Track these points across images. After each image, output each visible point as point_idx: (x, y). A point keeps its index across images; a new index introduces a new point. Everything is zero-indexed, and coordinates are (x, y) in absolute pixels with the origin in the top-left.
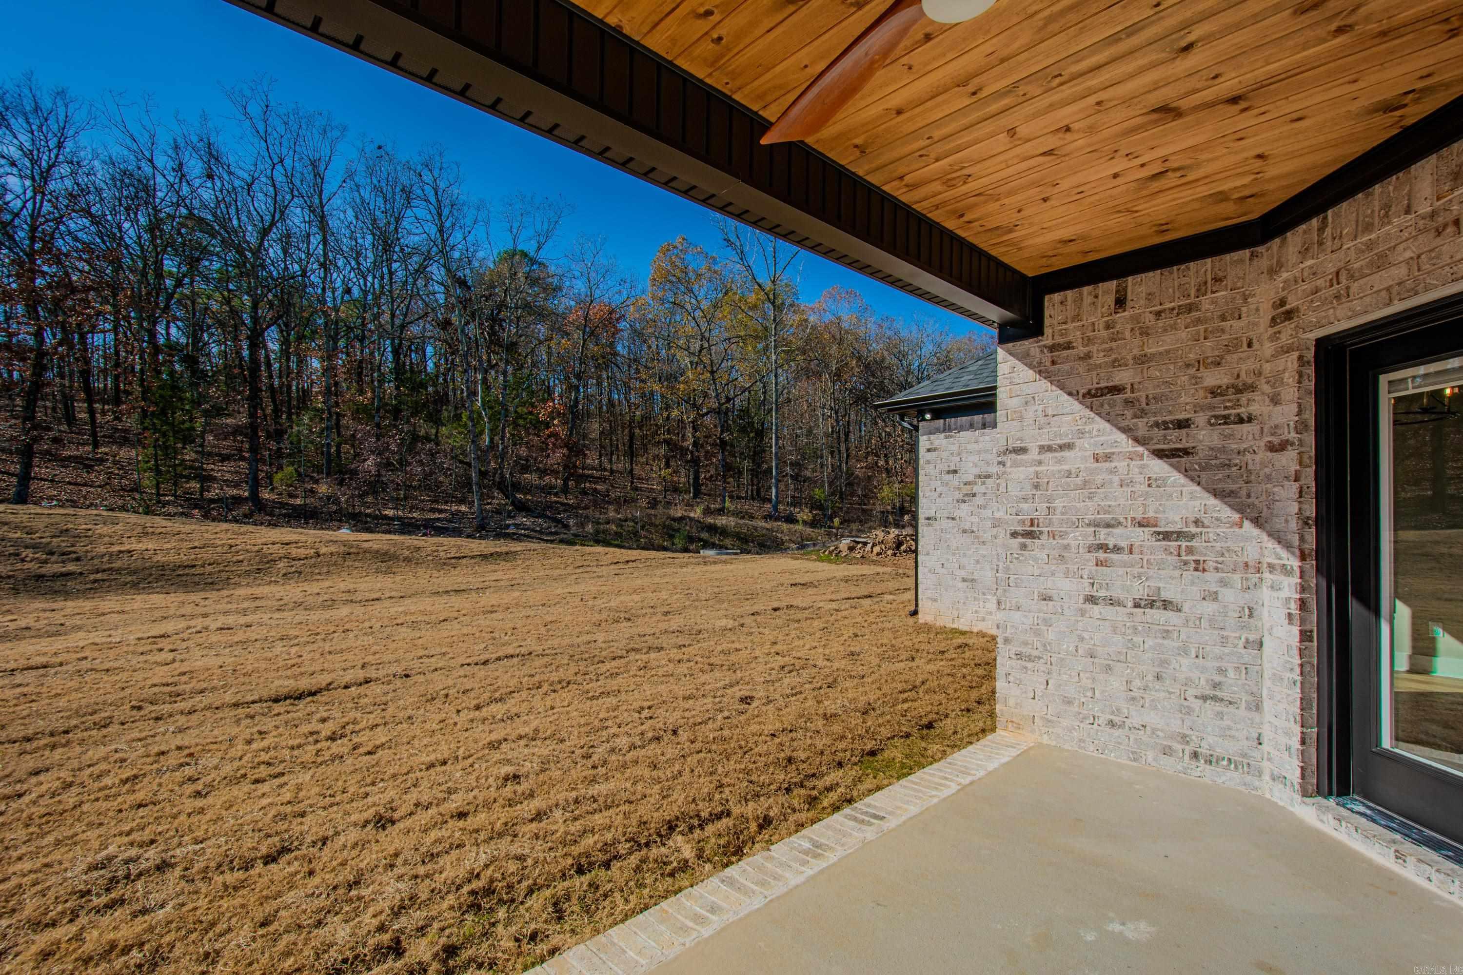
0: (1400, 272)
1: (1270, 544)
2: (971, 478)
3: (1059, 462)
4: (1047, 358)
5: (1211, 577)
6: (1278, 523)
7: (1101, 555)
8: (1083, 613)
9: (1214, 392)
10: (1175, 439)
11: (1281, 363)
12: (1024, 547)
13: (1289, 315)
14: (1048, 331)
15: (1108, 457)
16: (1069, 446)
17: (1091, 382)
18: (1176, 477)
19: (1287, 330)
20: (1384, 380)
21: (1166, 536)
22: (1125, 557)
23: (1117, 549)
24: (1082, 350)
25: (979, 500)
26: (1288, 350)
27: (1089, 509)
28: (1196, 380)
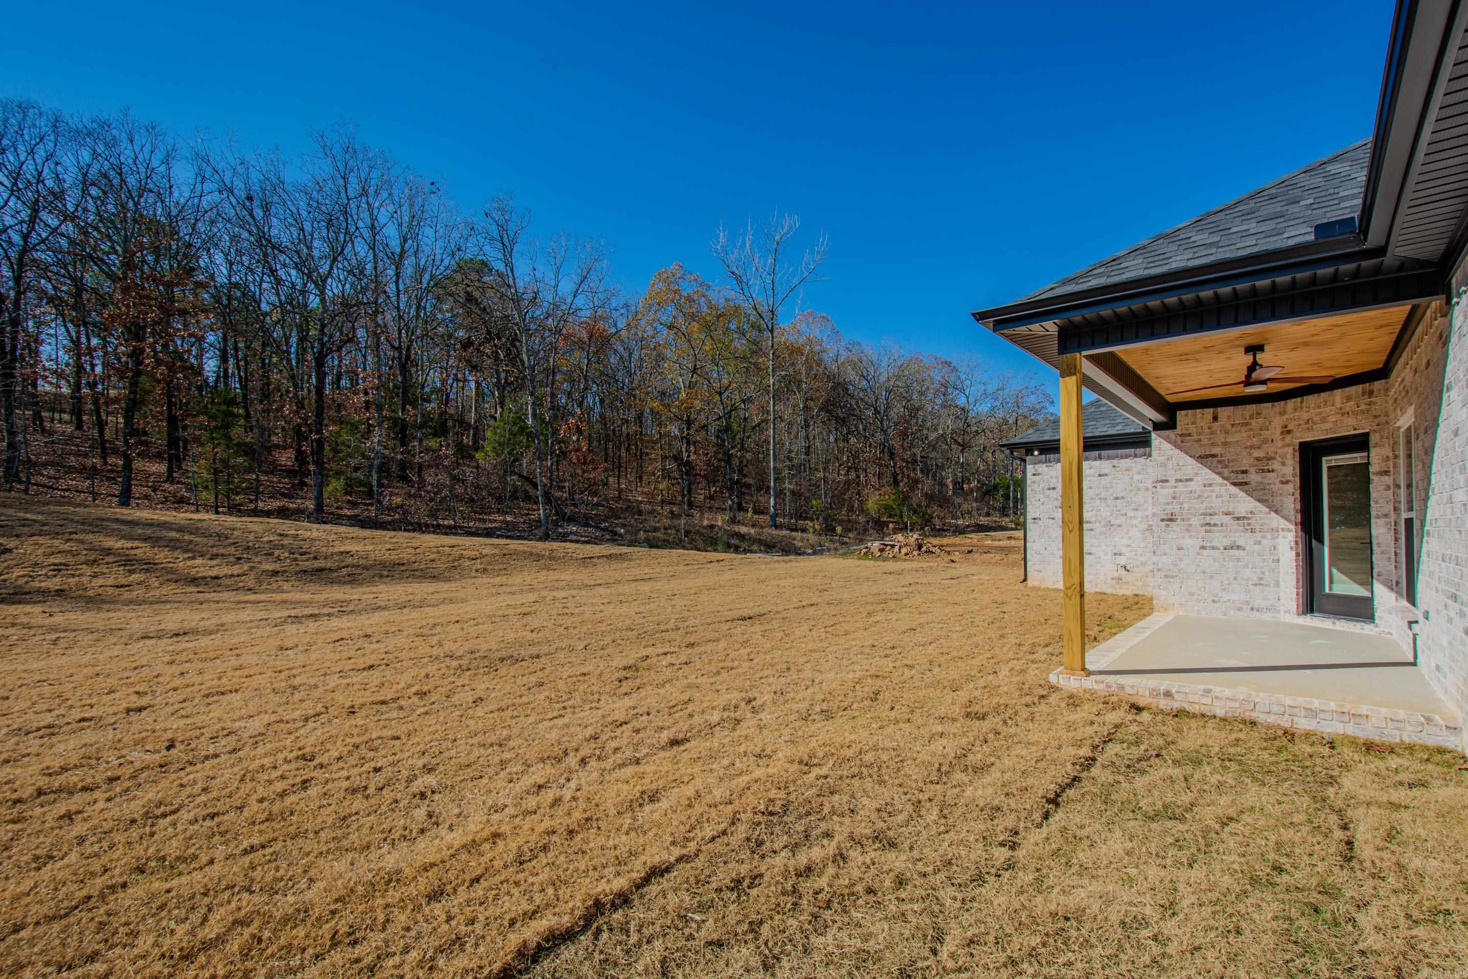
0: (1330, 425)
1: (1282, 521)
3: (1186, 486)
4: (1179, 439)
5: (1258, 535)
6: (1285, 512)
7: (1208, 528)
8: (1199, 554)
9: (1258, 459)
10: (1241, 478)
11: (1286, 449)
12: (1168, 526)
13: (1289, 432)
14: (1179, 427)
15: (1210, 485)
16: (1191, 480)
17: (1202, 451)
18: (1242, 494)
19: (1288, 438)
20: (1324, 459)
21: (1238, 519)
22: (1219, 528)
23: (1215, 525)
24: (1197, 437)
26: (1289, 445)
27: (1202, 508)
28: (1250, 454)
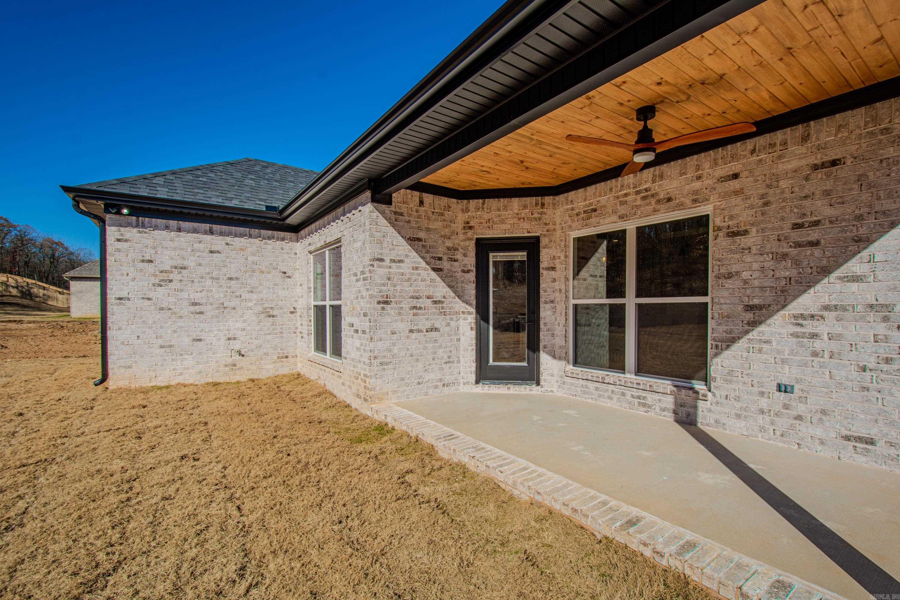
0: (509, 226)
1: (464, 305)
2: (168, 268)
3: (398, 268)
4: (393, 217)
5: (448, 317)
6: (466, 297)
7: (415, 311)
8: (408, 337)
9: (449, 249)
10: (438, 263)
11: (467, 243)
12: (383, 309)
13: (471, 228)
14: (393, 204)
15: (417, 268)
16: (401, 261)
17: (410, 234)
18: (438, 279)
19: (470, 233)
20: (491, 255)
21: (435, 302)
22: (423, 311)
23: (420, 308)
24: (407, 218)
25: (175, 285)
26: (471, 239)
27: (411, 291)
28: (444, 243)
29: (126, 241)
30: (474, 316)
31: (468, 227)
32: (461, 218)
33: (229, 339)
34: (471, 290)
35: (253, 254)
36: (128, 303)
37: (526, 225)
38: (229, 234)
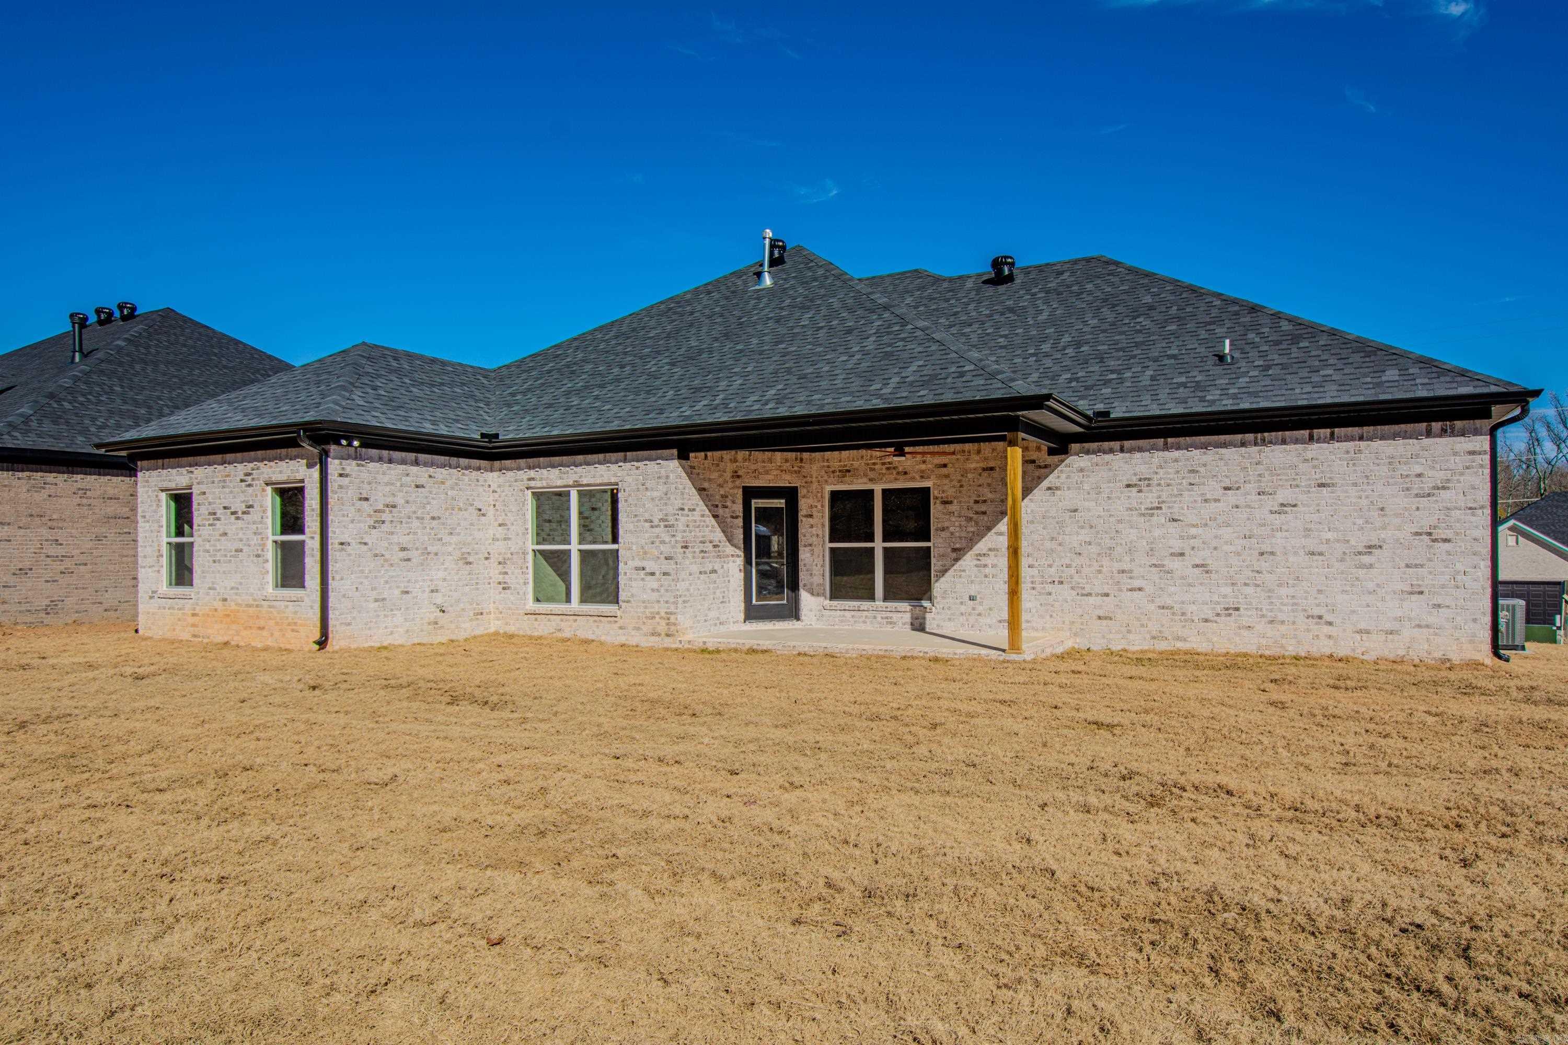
0: (772, 477)
2: (381, 507)
4: (690, 471)
5: (723, 560)
7: (703, 554)
8: (699, 578)
9: (723, 496)
10: (716, 510)
12: (684, 553)
13: (739, 477)
14: (690, 460)
15: (704, 516)
16: (694, 510)
17: (699, 486)
18: (716, 525)
19: (738, 482)
20: (753, 501)
21: (714, 547)
22: (707, 555)
23: (706, 552)
24: (698, 473)
26: (739, 488)
27: (700, 536)
28: (719, 491)
29: (347, 476)
30: (742, 558)
31: (736, 476)
32: (730, 467)
33: (432, 591)
34: (739, 534)
35: (452, 488)
36: (348, 548)
37: (787, 477)
38: (432, 465)
